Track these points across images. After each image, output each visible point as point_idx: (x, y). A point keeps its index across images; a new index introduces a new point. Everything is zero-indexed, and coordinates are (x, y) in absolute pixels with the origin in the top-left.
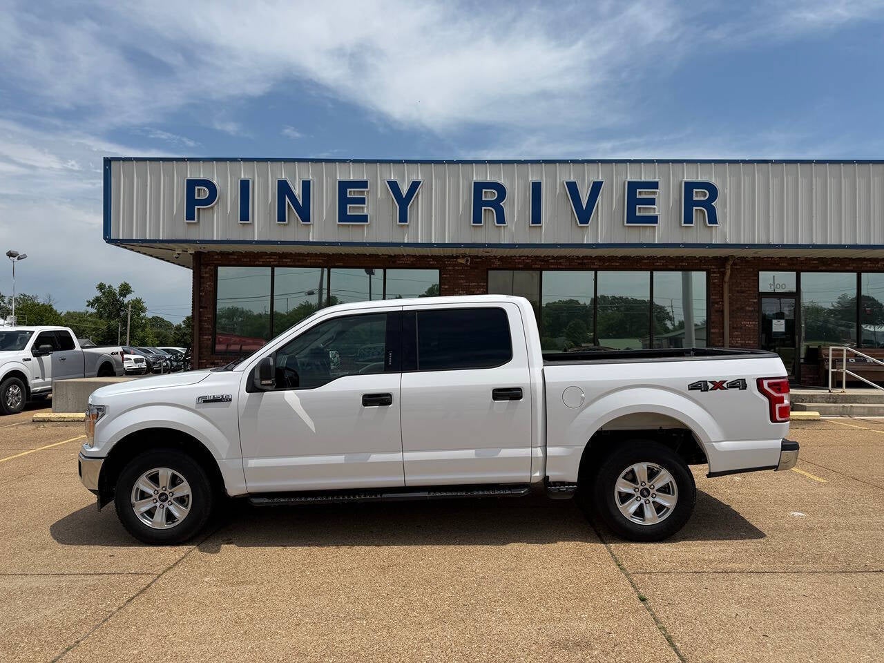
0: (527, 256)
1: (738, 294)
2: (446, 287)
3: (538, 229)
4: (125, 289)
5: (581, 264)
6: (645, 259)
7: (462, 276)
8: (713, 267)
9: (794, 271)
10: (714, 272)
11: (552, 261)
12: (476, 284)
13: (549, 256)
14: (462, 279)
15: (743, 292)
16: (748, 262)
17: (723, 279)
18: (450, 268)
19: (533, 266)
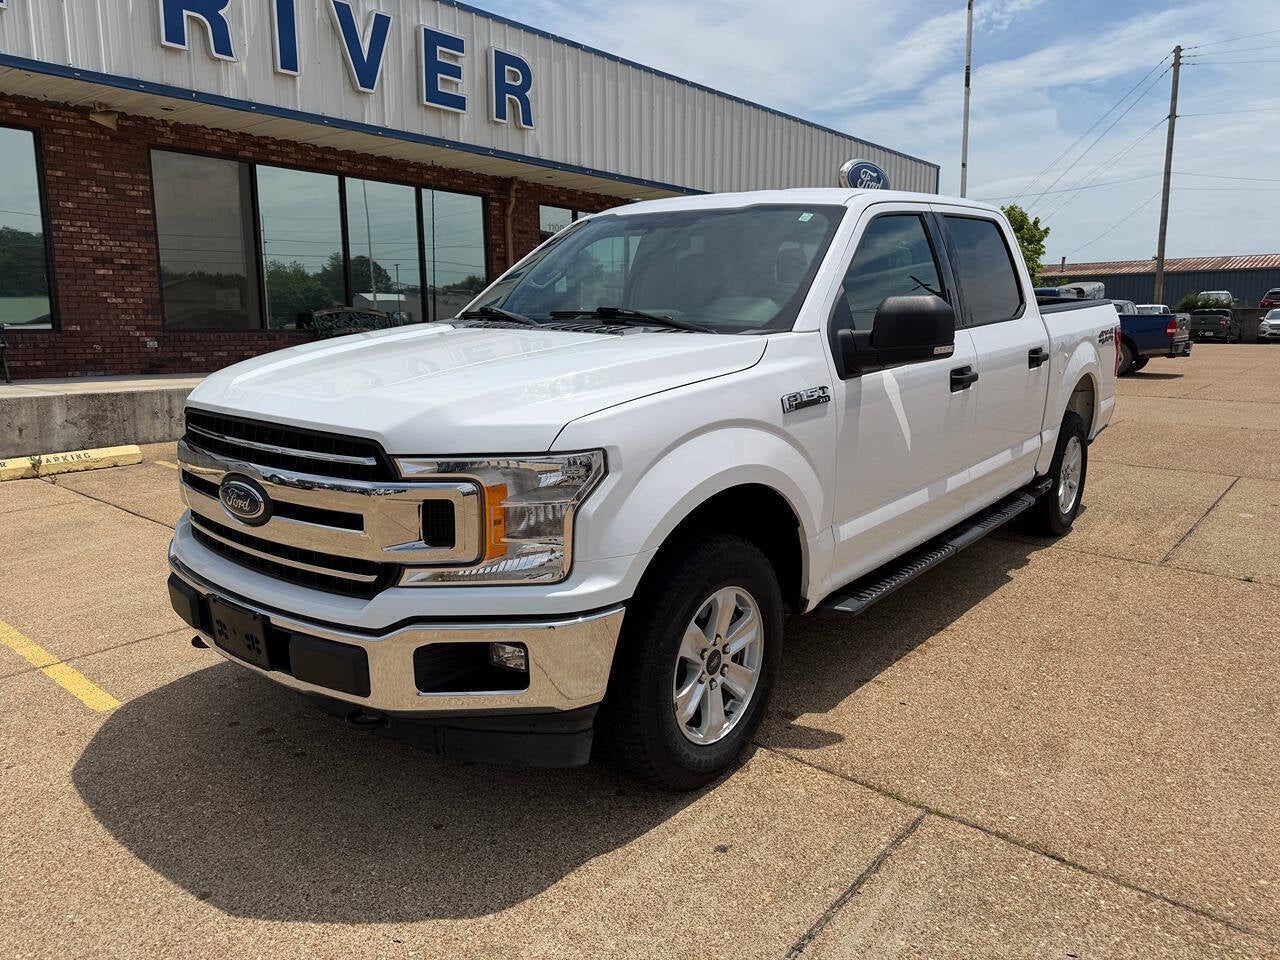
0: (227, 131)
1: (520, 236)
2: (59, 174)
3: (289, 82)
5: (321, 160)
6: (411, 166)
7: (95, 154)
8: (492, 191)
9: (569, 209)
10: (493, 200)
11: (273, 147)
12: (128, 175)
13: (267, 138)
14: (94, 160)
15: (526, 232)
16: (529, 189)
17: (504, 211)
18: (64, 132)
19: (240, 153)
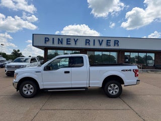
3: (94, 46)
4: (19, 51)
6: (109, 50)
16: (123, 51)
17: (120, 53)
